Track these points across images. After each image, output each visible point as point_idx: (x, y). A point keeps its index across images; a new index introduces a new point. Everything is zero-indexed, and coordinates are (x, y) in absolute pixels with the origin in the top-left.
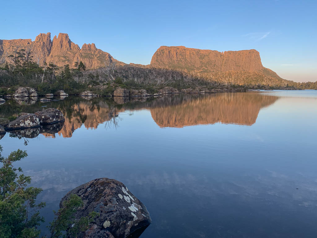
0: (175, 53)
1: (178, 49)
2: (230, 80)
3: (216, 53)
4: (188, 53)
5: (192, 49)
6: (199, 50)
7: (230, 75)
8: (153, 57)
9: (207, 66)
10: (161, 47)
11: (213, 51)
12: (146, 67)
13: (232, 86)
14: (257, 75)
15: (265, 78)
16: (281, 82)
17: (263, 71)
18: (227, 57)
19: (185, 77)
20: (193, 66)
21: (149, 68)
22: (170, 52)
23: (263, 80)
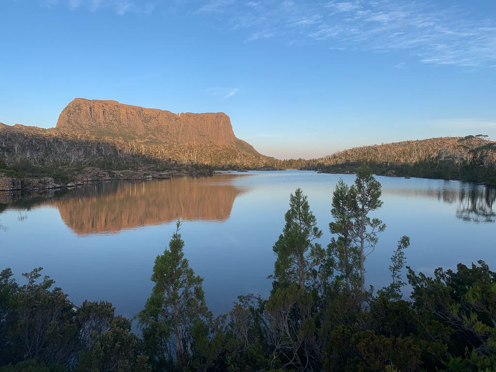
0: (101, 111)
1: (107, 104)
2: (192, 156)
3: (169, 115)
4: (123, 111)
5: (129, 106)
6: (142, 109)
7: (191, 149)
8: (61, 115)
9: (156, 134)
10: (76, 100)
11: (164, 112)
12: (48, 132)
13: (193, 166)
14: (227, 149)
15: (239, 153)
16: (259, 160)
17: (236, 143)
18: (185, 121)
19: (120, 151)
20: (133, 132)
21: (54, 134)
22: (93, 108)
23: (236, 157)
